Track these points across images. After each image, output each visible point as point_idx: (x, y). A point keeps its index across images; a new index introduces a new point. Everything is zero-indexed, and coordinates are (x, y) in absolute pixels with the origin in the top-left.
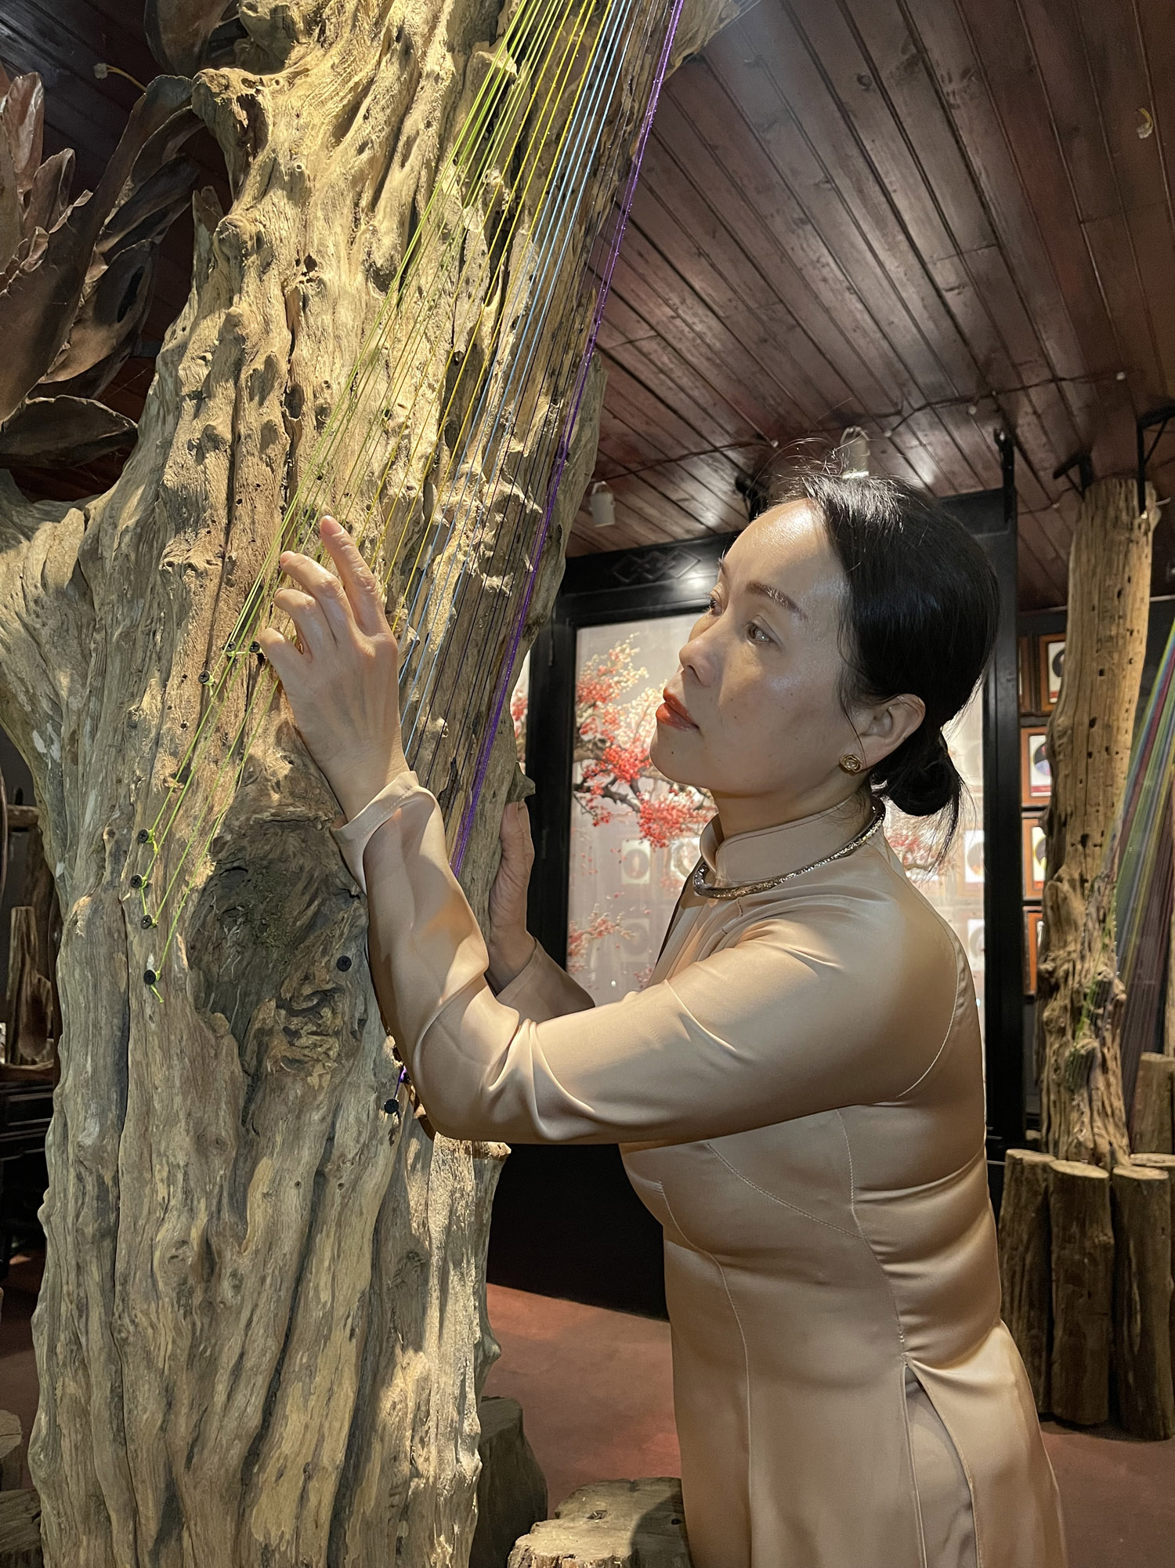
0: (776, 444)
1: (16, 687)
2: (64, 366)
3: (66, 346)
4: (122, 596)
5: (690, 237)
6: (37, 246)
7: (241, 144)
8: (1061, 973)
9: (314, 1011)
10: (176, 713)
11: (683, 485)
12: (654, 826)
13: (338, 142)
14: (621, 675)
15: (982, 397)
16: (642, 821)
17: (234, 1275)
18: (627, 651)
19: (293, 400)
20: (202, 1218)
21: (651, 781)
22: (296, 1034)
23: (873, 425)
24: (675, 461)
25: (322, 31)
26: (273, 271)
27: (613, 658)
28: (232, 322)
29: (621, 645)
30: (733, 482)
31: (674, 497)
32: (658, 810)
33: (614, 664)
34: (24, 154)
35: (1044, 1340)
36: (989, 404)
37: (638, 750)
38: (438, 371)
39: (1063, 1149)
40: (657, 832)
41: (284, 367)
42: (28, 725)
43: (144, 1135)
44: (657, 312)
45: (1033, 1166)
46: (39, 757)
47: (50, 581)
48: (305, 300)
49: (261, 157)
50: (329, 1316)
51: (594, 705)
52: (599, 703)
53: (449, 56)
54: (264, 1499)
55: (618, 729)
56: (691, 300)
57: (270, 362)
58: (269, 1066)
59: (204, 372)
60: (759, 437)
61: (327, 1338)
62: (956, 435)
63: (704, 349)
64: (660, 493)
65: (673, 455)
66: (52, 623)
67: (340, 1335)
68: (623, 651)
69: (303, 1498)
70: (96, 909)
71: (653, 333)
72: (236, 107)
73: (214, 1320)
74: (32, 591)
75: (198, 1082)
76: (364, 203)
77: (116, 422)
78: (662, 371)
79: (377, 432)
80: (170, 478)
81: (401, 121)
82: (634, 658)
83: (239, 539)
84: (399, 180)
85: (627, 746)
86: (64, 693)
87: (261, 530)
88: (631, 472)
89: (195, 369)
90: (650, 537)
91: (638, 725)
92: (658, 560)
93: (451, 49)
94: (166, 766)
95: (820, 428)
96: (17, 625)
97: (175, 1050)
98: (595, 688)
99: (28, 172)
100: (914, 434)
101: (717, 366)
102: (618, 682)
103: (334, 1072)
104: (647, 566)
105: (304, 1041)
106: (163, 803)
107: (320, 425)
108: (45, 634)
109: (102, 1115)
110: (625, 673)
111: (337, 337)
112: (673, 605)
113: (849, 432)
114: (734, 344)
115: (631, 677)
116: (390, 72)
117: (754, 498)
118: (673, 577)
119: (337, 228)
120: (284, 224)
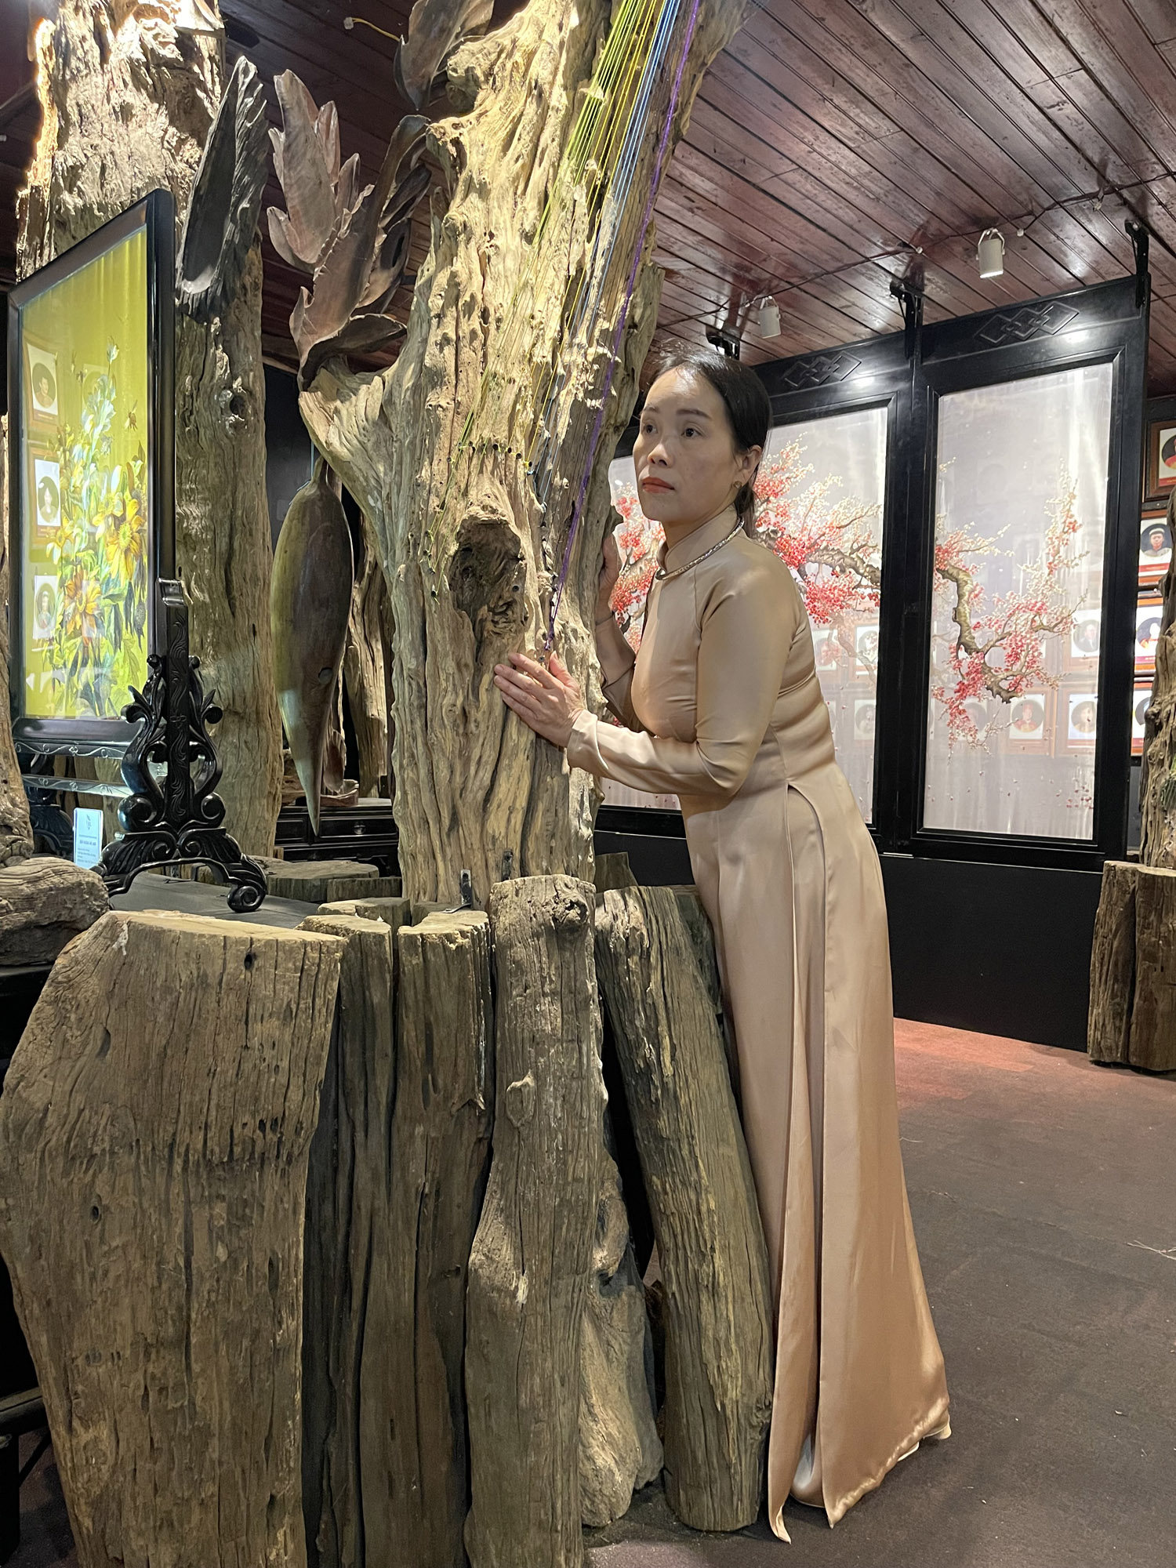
0: (921, 251)
1: (358, 474)
2: (367, 296)
3: (368, 285)
4: (408, 422)
5: (813, 88)
6: (345, 221)
7: (454, 167)
8: (1164, 714)
9: (504, 613)
10: (437, 477)
11: (843, 294)
12: (819, 607)
13: (505, 155)
14: (791, 471)
15: (1106, 193)
17: (475, 721)
18: (796, 449)
19: (485, 315)
20: (461, 699)
21: (816, 565)
22: (497, 623)
23: (1008, 225)
24: (832, 273)
25: (494, 82)
26: (473, 243)
27: (784, 458)
28: (454, 275)
29: (791, 444)
30: (888, 287)
31: (837, 306)
32: (822, 590)
33: (785, 462)
34: (330, 161)
35: (1126, 1007)
36: (1113, 198)
37: (805, 539)
38: (560, 288)
39: (1154, 858)
40: (821, 611)
41: (479, 297)
42: (365, 492)
43: (435, 663)
44: (797, 150)
45: (1124, 871)
46: (372, 508)
47: (370, 417)
48: (489, 258)
49: (464, 174)
50: (517, 745)
51: (768, 501)
52: (771, 498)
53: (564, 93)
54: (492, 816)
55: (788, 520)
56: (824, 136)
57: (472, 297)
58: (485, 634)
59: (441, 302)
60: (905, 245)
61: (517, 755)
62: (1090, 227)
63: (842, 176)
64: (825, 303)
65: (830, 269)
66: (373, 439)
67: (522, 757)
68: (793, 449)
69: (509, 820)
70: (408, 569)
71: (795, 167)
72: (450, 147)
73: (468, 741)
74: (361, 424)
75: (456, 639)
76: (519, 192)
77: (395, 326)
78: (808, 197)
79: (528, 330)
80: (428, 362)
81: (538, 140)
82: (802, 456)
83: (461, 390)
84: (538, 174)
85: (796, 536)
86: (382, 475)
87: (471, 385)
88: (793, 286)
89: (437, 301)
90: (821, 343)
91: (806, 516)
92: (821, 365)
93: (565, 89)
94: (434, 502)
95: (959, 232)
96: (355, 442)
97: (446, 625)
98: (769, 485)
99: (335, 173)
100: (1050, 230)
101: (855, 188)
102: (789, 478)
103: (513, 638)
104: (815, 370)
105: (501, 625)
106: (434, 519)
107: (498, 328)
108: (369, 445)
109: (417, 657)
110: (795, 469)
111: (506, 277)
112: (838, 406)
113: (986, 236)
114: (867, 168)
115: (801, 473)
116: (531, 109)
117: (909, 300)
118: (837, 380)
119: (505, 211)
120: (477, 214)
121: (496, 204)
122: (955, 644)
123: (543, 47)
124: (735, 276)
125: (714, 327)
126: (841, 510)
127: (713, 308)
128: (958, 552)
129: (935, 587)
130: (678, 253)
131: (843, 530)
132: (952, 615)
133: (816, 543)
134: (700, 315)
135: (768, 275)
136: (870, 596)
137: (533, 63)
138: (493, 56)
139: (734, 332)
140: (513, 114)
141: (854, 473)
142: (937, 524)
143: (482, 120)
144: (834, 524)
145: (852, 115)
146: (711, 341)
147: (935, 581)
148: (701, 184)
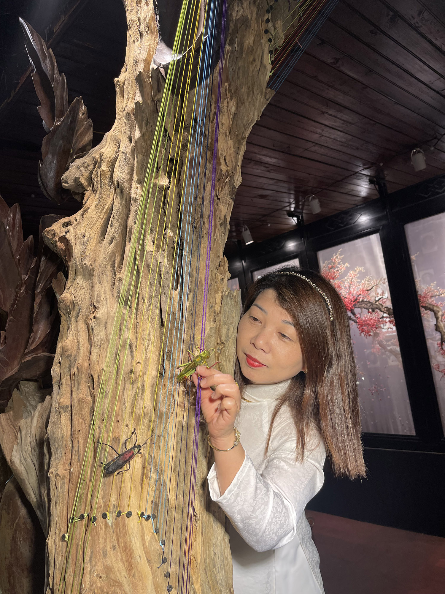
0: (382, 164)
2: (33, 342)
5: (317, 109)
6: (23, 285)
11: (347, 187)
12: (365, 328)
13: (103, 239)
14: (338, 267)
16: (359, 326)
18: (339, 257)
21: (359, 309)
23: (425, 146)
24: (341, 181)
25: (93, 186)
27: (333, 261)
29: (336, 255)
30: (368, 181)
31: (345, 192)
32: (365, 321)
33: (334, 263)
34: (15, 243)
37: (351, 297)
40: (366, 330)
44: (314, 137)
48: (92, 329)
49: (72, 262)
53: (139, 187)
55: (341, 290)
56: (326, 129)
60: (373, 163)
63: (338, 143)
64: (338, 192)
65: (339, 179)
68: (337, 257)
71: (314, 144)
72: (60, 243)
76: (116, 265)
78: (323, 155)
82: (342, 260)
85: (347, 296)
88: (324, 189)
91: (349, 287)
92: (343, 218)
95: (400, 153)
98: (328, 275)
101: (346, 146)
102: (338, 270)
104: (340, 221)
110: (340, 266)
111: (108, 341)
112: (354, 235)
113: (414, 152)
114: (350, 137)
115: (342, 268)
116: (117, 203)
117: (378, 184)
118: (352, 224)
119: (105, 284)
120: (83, 292)
121: (97, 281)
122: (439, 342)
123: (121, 157)
124: (295, 191)
125: (290, 211)
126: (366, 282)
127: (288, 204)
128: (431, 297)
129: (422, 315)
130: (266, 188)
131: (369, 292)
132: (434, 328)
133: (356, 299)
134: (283, 208)
135: (311, 188)
136: (390, 322)
137: (115, 170)
138: (91, 167)
139: (299, 211)
140: (106, 207)
141: (368, 265)
142: (416, 285)
143: (85, 216)
144: (364, 289)
145: (339, 117)
146: (290, 216)
147: (421, 312)
148: (271, 160)
